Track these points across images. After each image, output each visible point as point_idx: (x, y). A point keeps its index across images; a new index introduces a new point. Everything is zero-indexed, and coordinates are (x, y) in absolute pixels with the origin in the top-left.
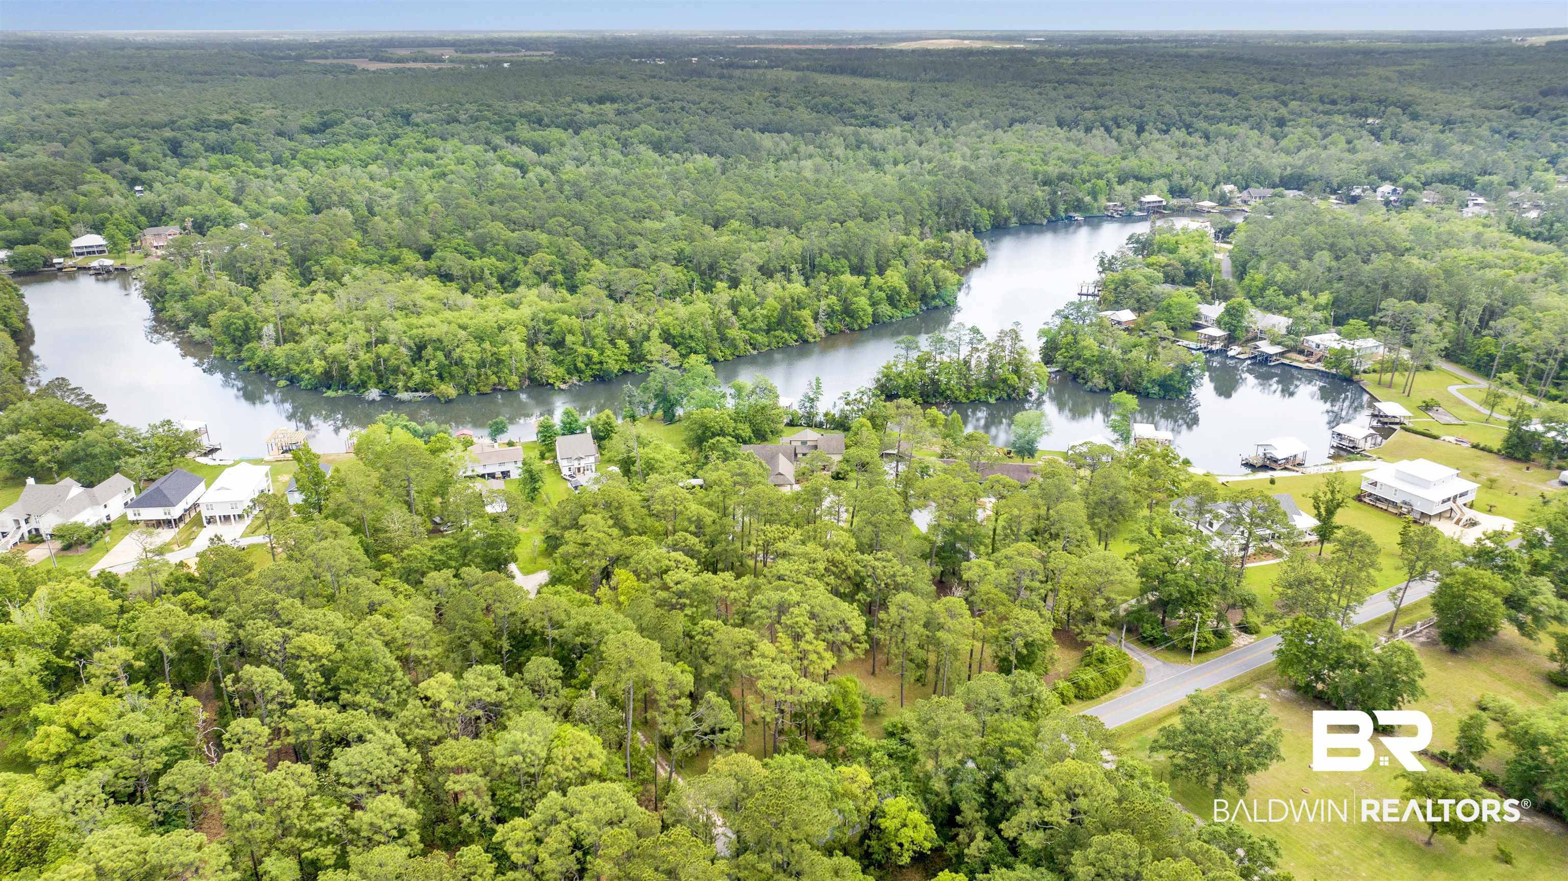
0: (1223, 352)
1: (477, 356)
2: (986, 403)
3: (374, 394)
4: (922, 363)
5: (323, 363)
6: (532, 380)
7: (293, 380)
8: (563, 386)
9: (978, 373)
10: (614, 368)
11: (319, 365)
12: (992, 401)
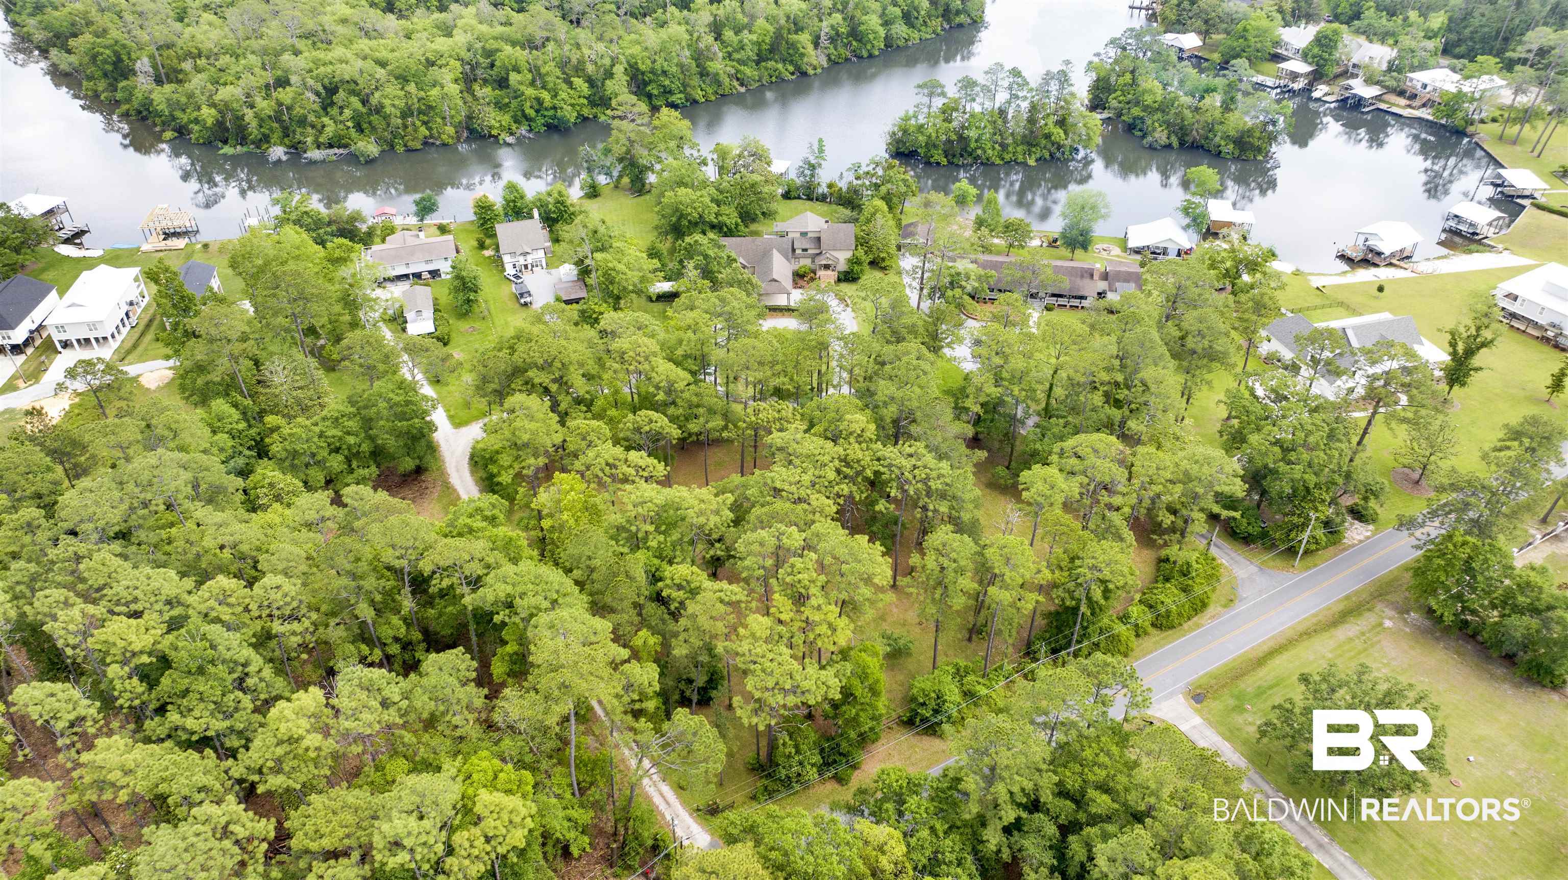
0: (1307, 91)
1: (401, 103)
2: (1025, 164)
3: (278, 152)
4: (947, 113)
5: (213, 111)
6: (471, 131)
7: (182, 131)
8: (510, 140)
9: (1016, 125)
10: (570, 115)
11: (208, 114)
12: (1032, 162)
